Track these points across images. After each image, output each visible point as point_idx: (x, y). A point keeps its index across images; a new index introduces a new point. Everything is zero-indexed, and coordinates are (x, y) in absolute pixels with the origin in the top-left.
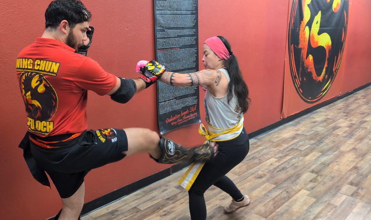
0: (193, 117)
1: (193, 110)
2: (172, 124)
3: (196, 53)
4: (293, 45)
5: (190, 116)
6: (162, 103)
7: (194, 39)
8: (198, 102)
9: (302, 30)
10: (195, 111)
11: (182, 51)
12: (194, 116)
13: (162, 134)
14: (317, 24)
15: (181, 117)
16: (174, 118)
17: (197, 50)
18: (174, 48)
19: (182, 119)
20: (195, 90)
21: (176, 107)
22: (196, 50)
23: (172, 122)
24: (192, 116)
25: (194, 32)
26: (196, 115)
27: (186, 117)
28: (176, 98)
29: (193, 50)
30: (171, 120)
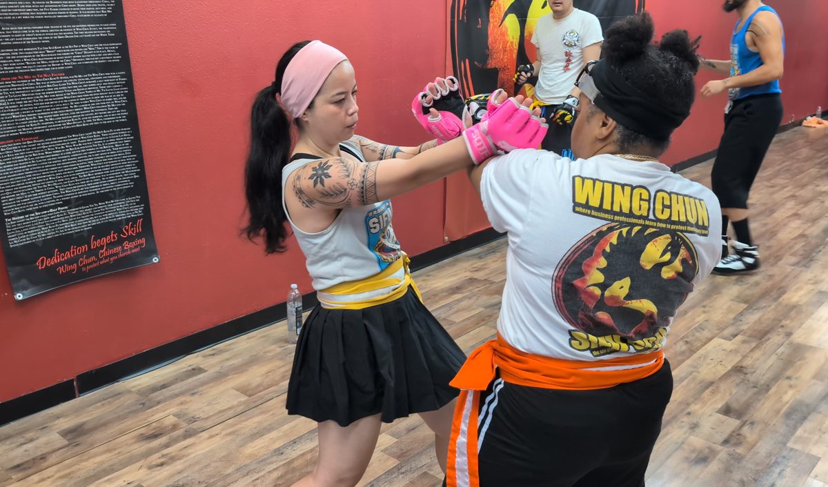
0: (134, 251)
1: (129, 231)
2: (61, 270)
3: (124, 86)
4: (467, 60)
5: (123, 247)
6: (14, 219)
7: (115, 49)
8: (147, 211)
9: (495, 23)
10: (139, 236)
11: (73, 80)
12: (136, 247)
13: (21, 298)
14: (543, 7)
15: (91, 252)
16: (68, 255)
17: (129, 76)
18: (41, 73)
19: (97, 257)
20: (132, 180)
21: (70, 227)
22: (122, 76)
23: (61, 264)
24: (129, 248)
25: (112, 31)
26: (140, 245)
27: (110, 252)
28: (66, 203)
29: (116, 77)
30: (55, 261)
